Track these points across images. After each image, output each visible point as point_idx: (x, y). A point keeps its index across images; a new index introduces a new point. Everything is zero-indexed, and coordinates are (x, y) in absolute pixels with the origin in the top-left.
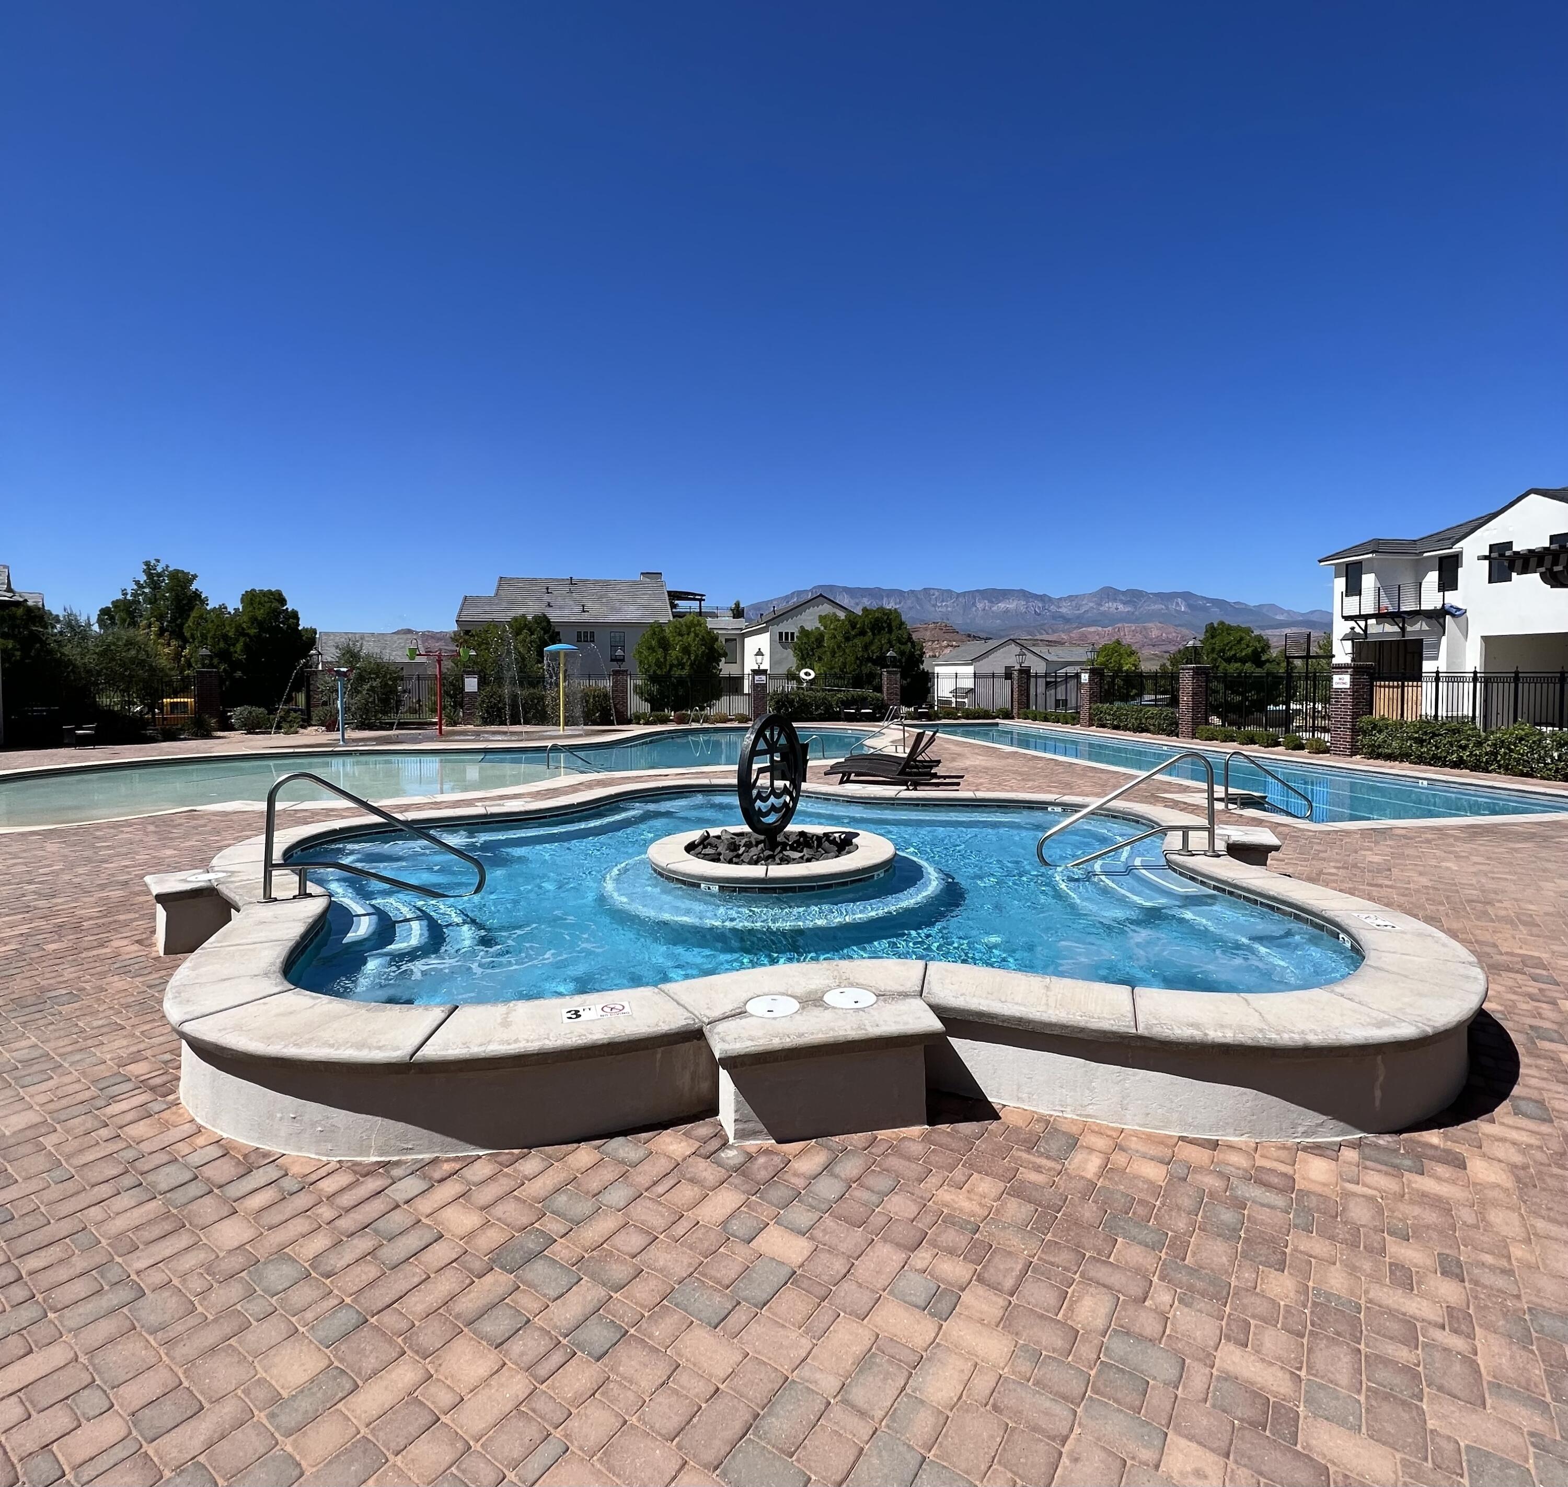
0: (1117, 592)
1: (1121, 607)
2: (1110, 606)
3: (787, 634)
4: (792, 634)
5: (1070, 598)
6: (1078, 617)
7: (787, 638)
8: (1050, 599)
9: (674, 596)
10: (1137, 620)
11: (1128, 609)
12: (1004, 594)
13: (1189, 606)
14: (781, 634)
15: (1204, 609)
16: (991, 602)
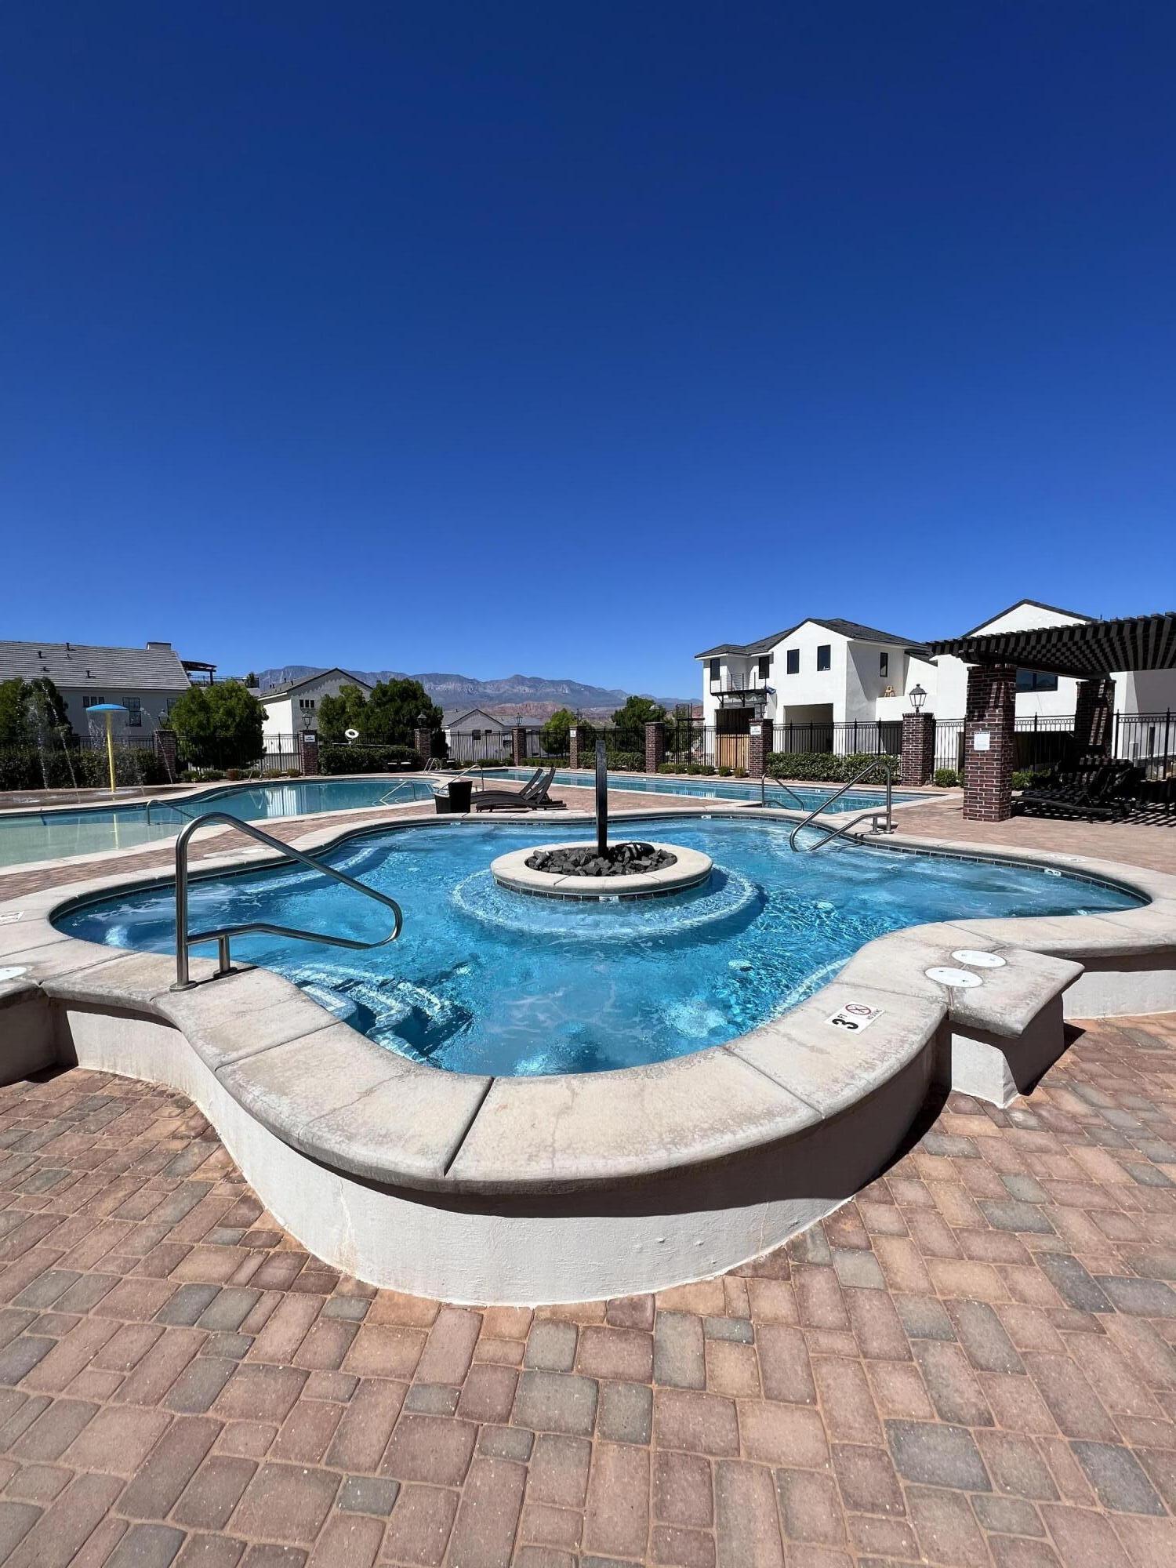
0: (524, 679)
1: (527, 689)
2: (520, 689)
3: (307, 701)
4: (313, 702)
5: (492, 682)
6: (499, 697)
7: (307, 705)
8: (478, 682)
9: (189, 666)
10: (539, 699)
11: (532, 691)
12: (445, 678)
13: (571, 690)
14: (301, 702)
15: (579, 692)
16: (435, 684)
